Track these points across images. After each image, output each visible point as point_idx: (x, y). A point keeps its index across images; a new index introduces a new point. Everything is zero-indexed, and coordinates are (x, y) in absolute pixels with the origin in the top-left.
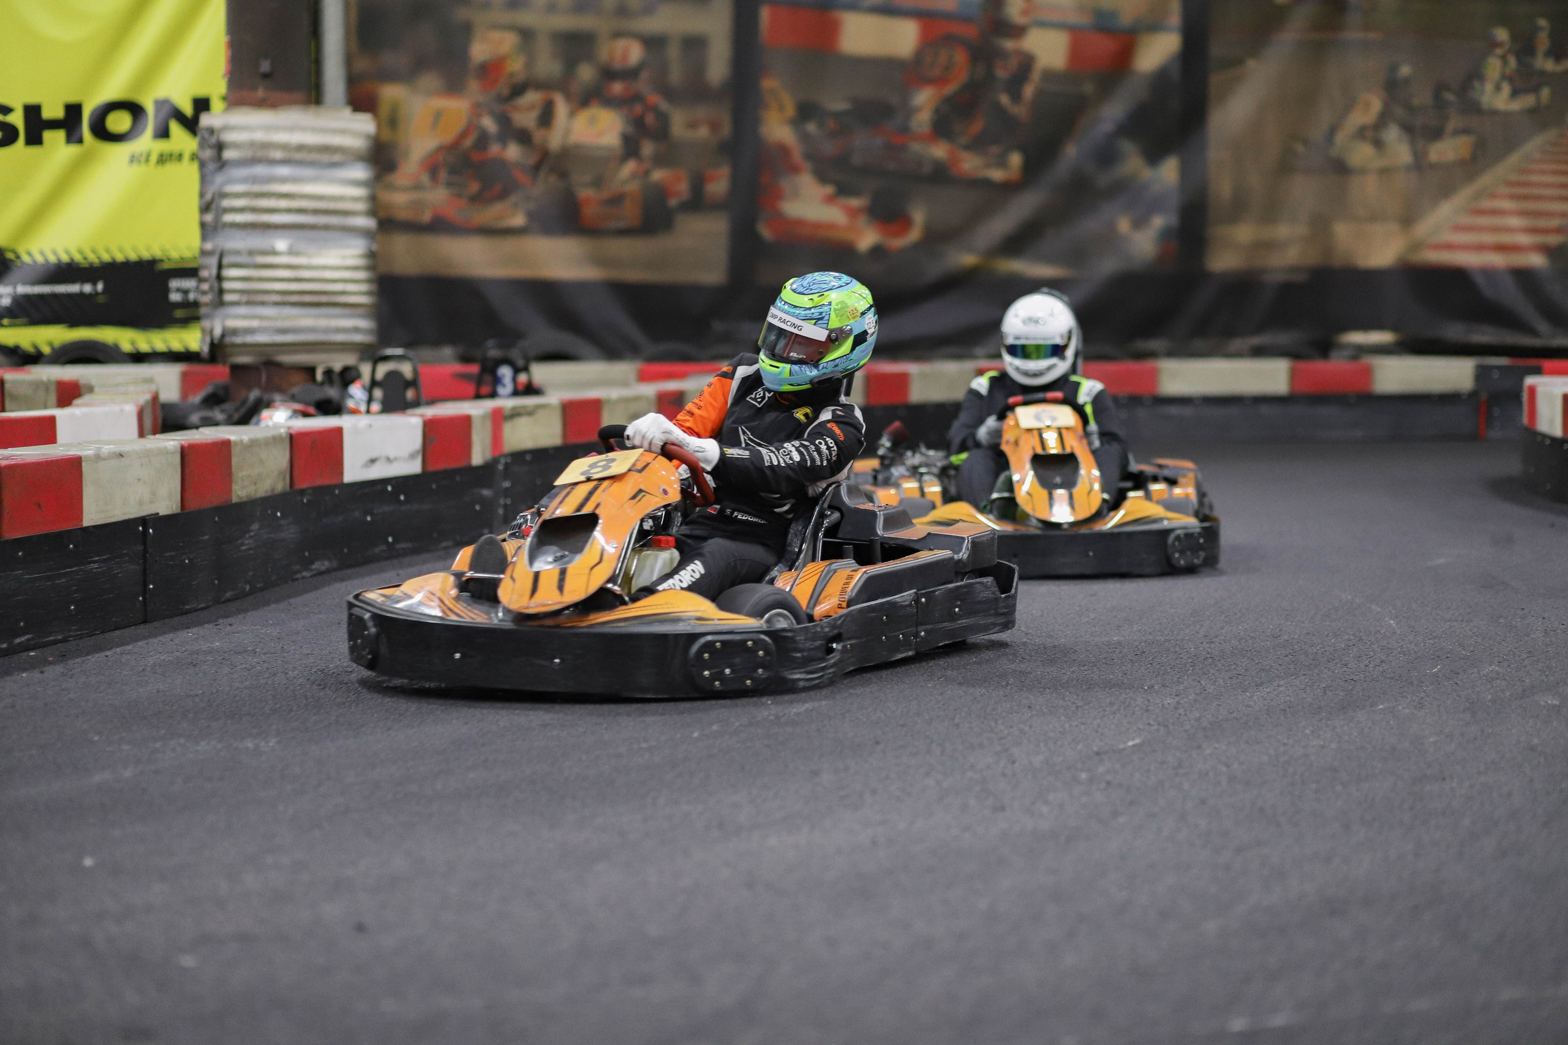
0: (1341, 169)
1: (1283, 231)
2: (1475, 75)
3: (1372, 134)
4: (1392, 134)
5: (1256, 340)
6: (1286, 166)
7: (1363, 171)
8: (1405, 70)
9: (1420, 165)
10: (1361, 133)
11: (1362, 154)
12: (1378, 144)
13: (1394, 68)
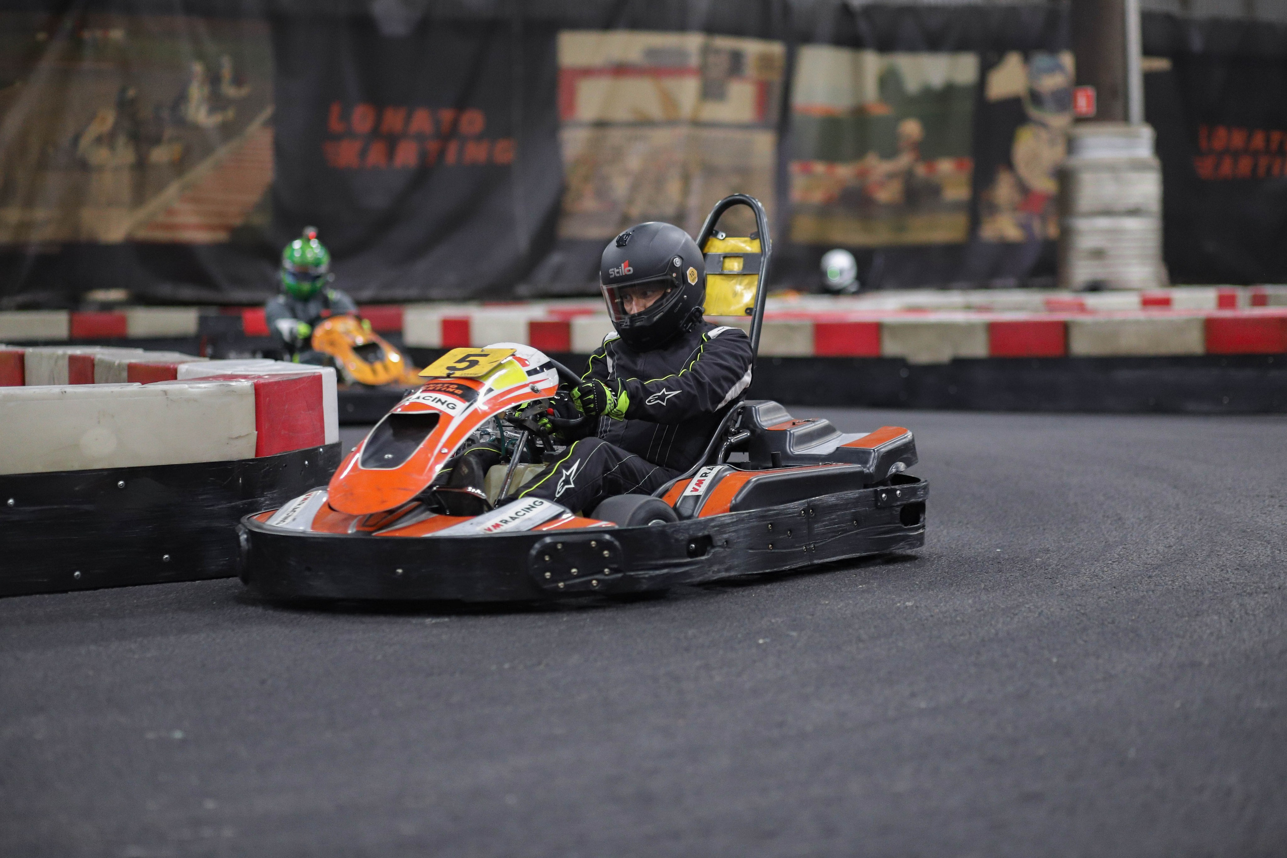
0: (83, 166)
1: (40, 214)
2: (182, 98)
3: (107, 140)
4: (121, 140)
5: (20, 299)
6: (42, 165)
7: (100, 169)
8: (131, 93)
9: (141, 166)
10: (99, 140)
11: (100, 156)
12: (112, 147)
13: (123, 90)
